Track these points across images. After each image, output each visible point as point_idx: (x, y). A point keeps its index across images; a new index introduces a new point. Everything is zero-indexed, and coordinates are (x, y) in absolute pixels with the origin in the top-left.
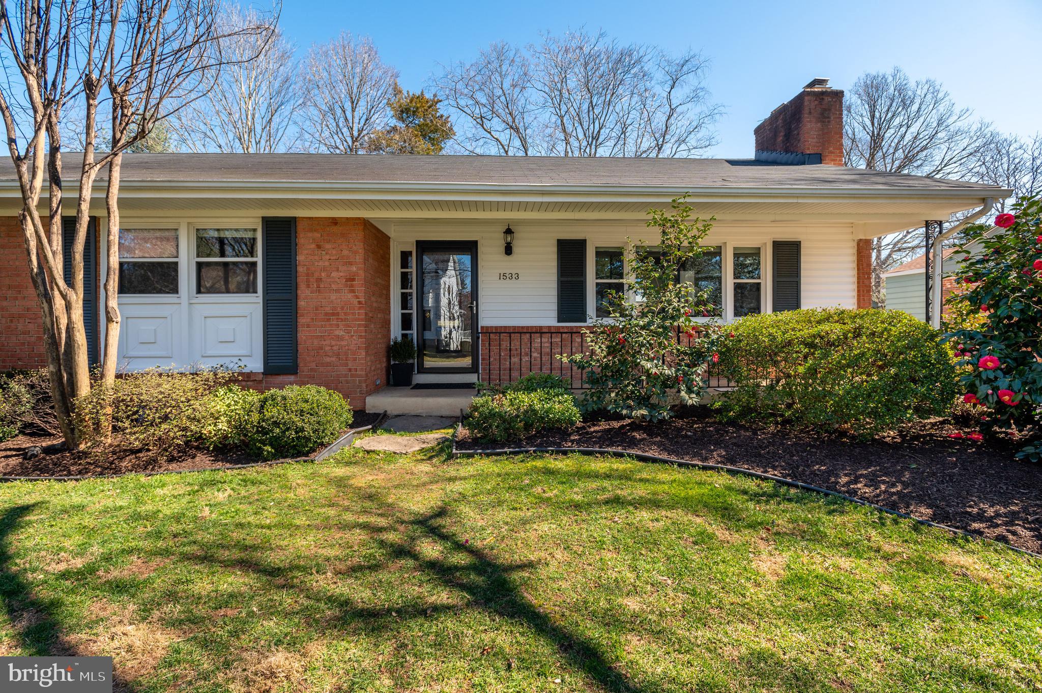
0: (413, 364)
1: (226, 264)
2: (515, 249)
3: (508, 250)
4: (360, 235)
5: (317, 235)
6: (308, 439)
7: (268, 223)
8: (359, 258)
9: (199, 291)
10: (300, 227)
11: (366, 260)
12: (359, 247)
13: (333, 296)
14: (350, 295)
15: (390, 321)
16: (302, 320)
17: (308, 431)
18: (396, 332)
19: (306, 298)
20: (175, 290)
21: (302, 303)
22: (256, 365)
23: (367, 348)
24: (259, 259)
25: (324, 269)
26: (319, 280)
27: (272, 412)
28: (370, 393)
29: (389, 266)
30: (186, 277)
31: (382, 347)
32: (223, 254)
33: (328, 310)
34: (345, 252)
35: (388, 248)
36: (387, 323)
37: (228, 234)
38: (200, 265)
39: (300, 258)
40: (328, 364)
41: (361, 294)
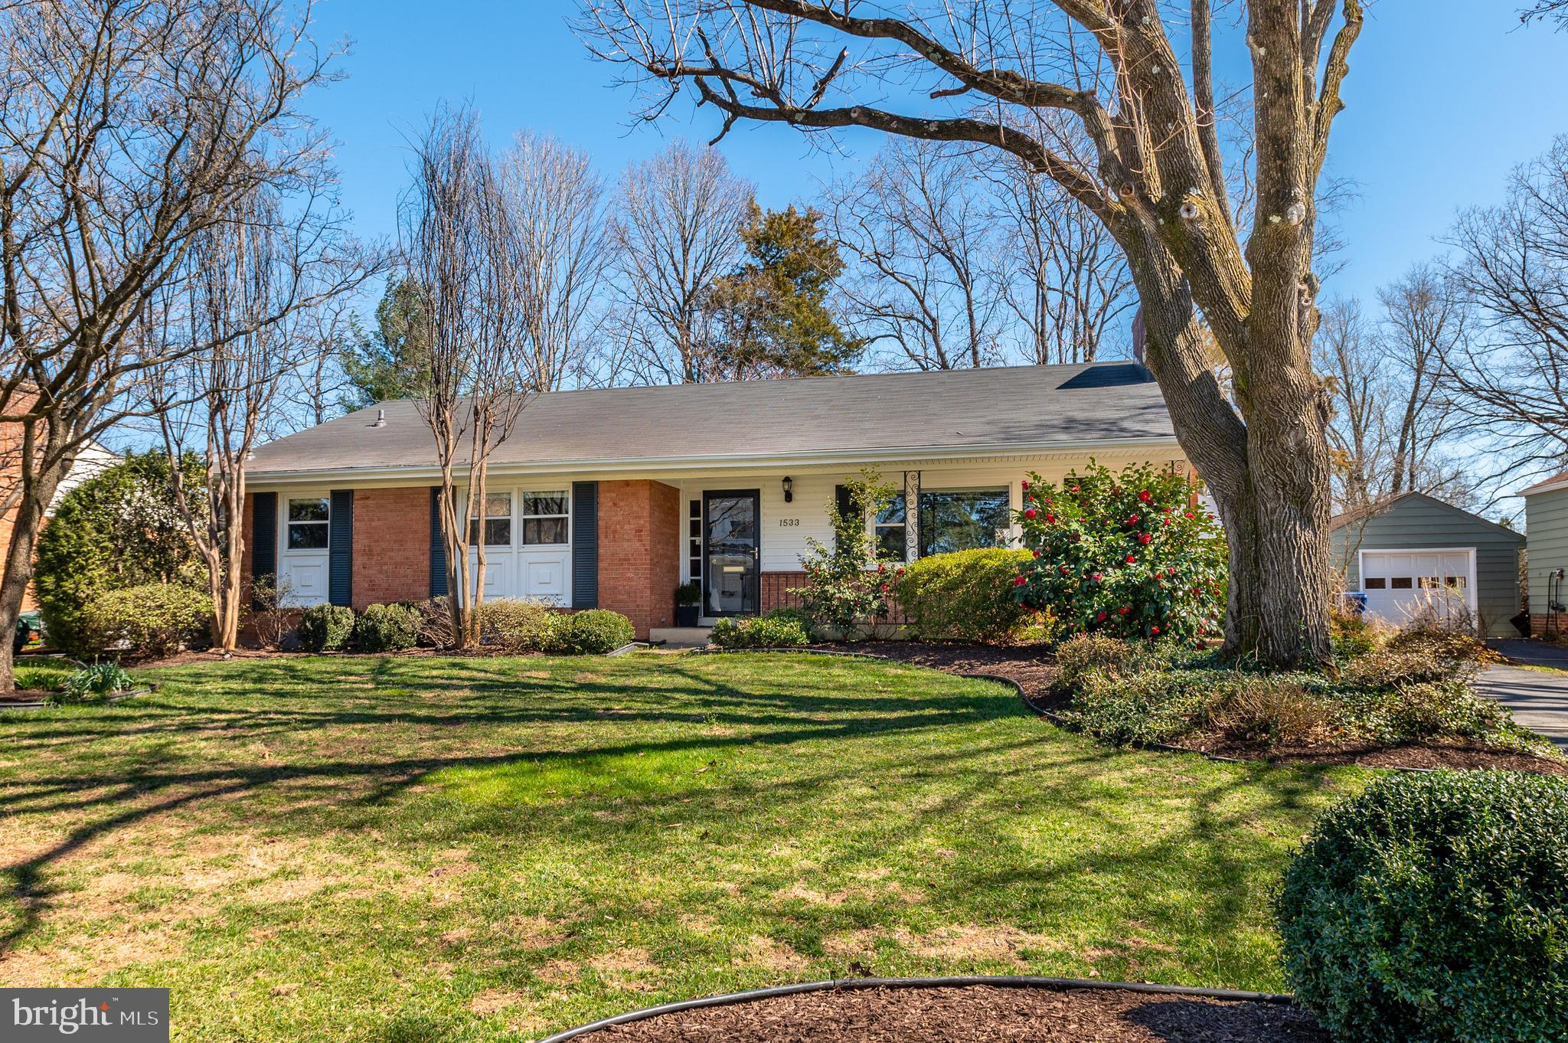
0: (697, 608)
1: (539, 520)
2: (794, 496)
3: (789, 497)
4: (647, 494)
5: (613, 495)
6: (603, 643)
7: (577, 486)
8: (646, 513)
9: (525, 543)
10: (601, 489)
11: (651, 514)
12: (646, 504)
13: (626, 545)
14: (638, 544)
15: (678, 567)
16: (601, 565)
17: (603, 637)
18: (685, 577)
19: (605, 547)
20: (508, 542)
21: (601, 551)
22: (567, 601)
23: (652, 589)
24: (570, 516)
25: (619, 523)
26: (615, 532)
27: (580, 624)
28: (655, 626)
29: (678, 516)
30: (516, 531)
31: (669, 590)
32: (536, 513)
33: (621, 556)
34: (635, 508)
35: (678, 499)
36: (675, 569)
37: (542, 496)
38: (525, 521)
39: (600, 514)
40: (621, 601)
41: (647, 543)
